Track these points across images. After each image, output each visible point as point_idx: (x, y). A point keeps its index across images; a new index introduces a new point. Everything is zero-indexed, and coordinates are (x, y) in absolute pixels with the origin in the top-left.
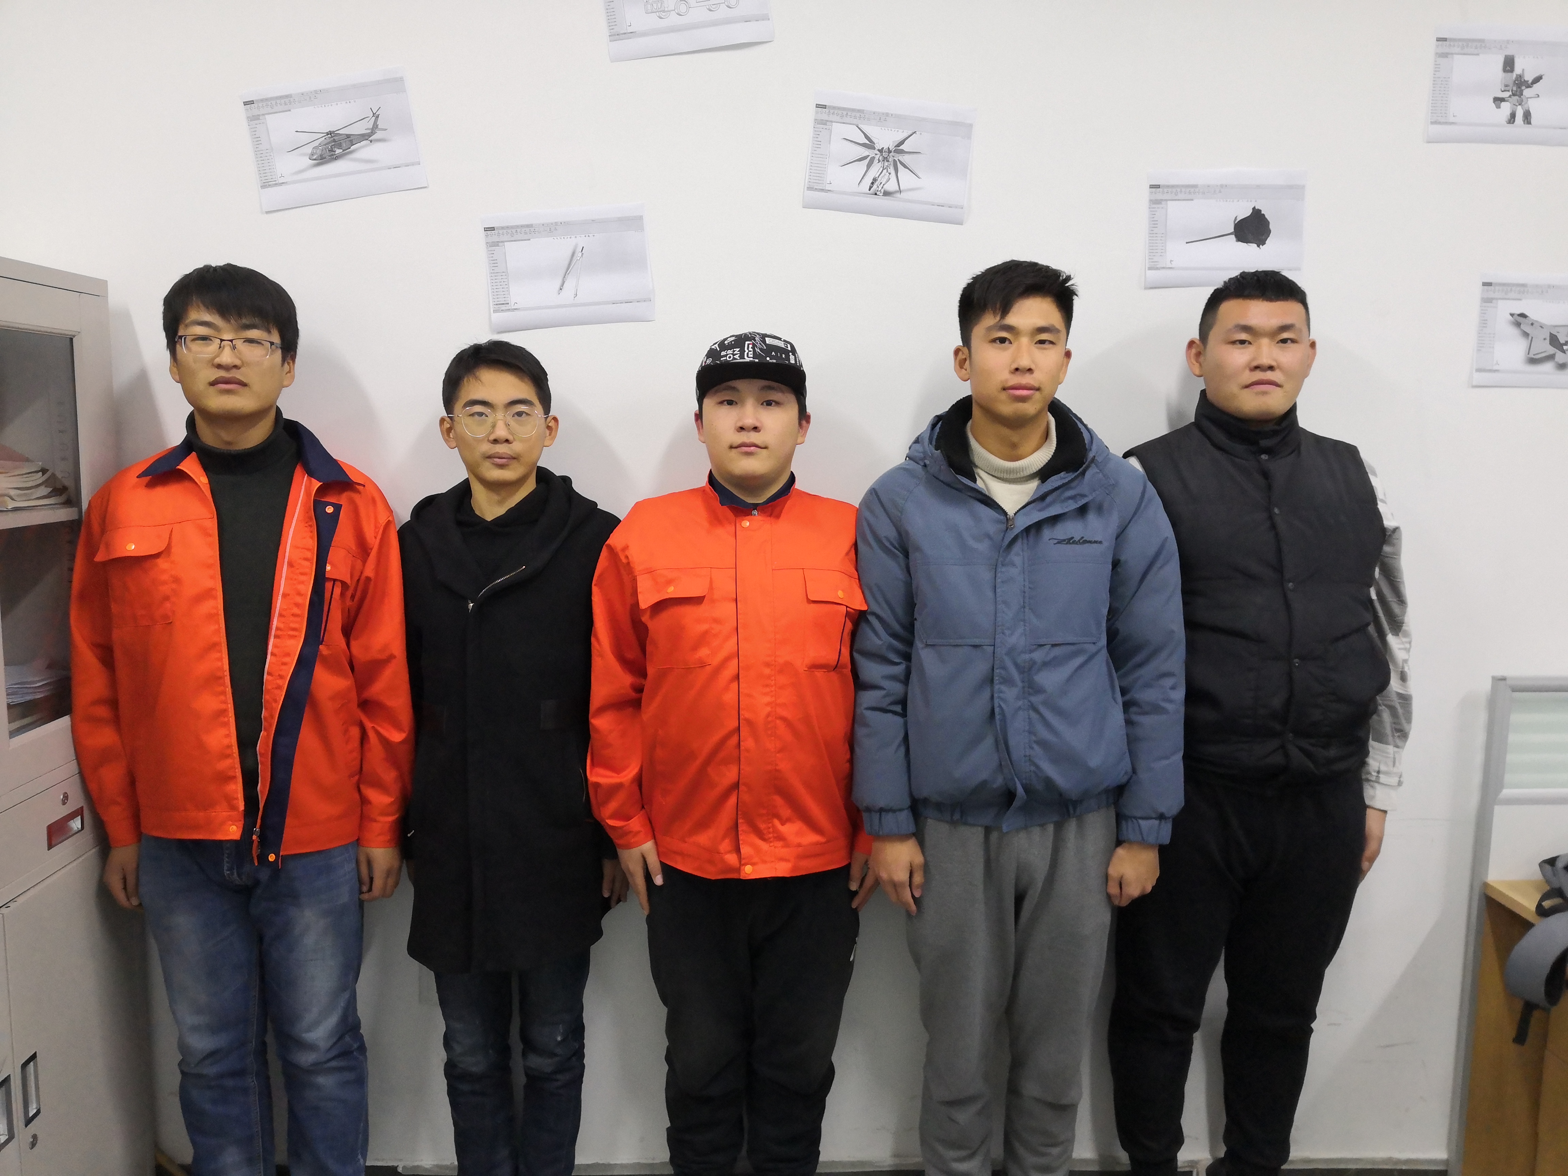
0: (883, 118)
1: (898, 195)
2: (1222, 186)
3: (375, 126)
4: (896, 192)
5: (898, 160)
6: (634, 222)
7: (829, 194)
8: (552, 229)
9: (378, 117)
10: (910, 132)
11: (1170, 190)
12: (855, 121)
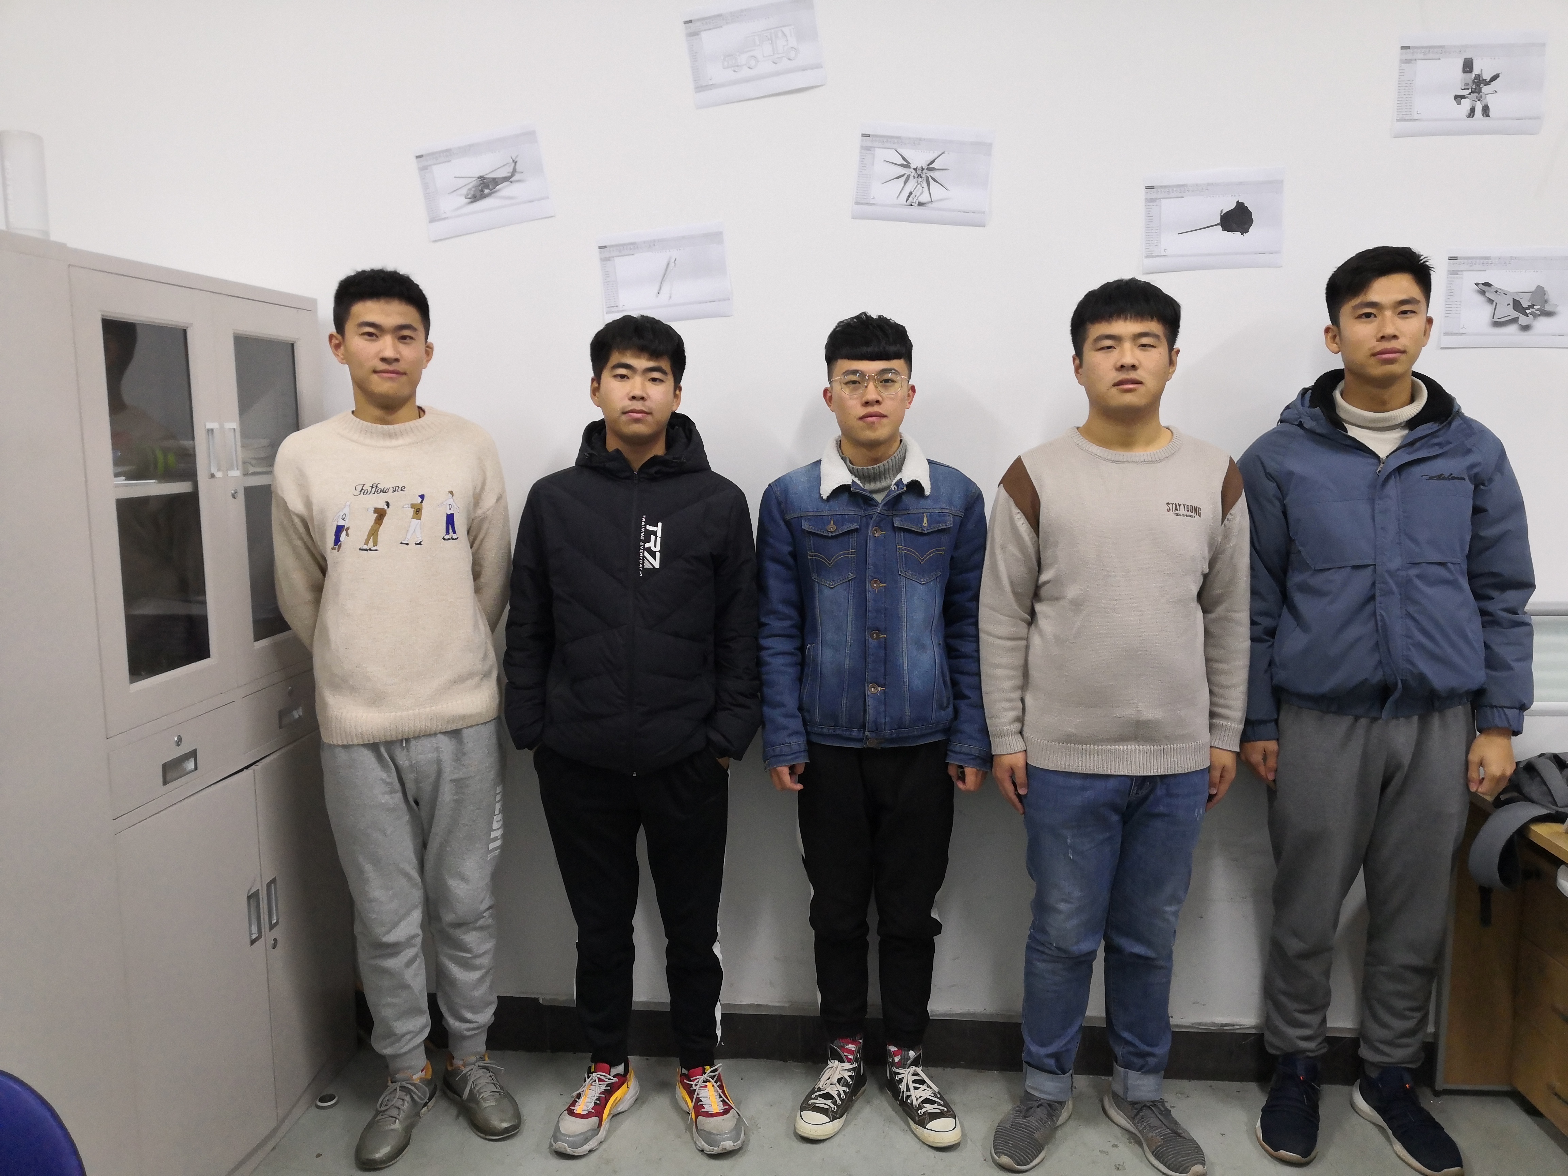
0: (916, 142)
1: (930, 205)
2: (1209, 184)
3: (514, 171)
4: (929, 202)
5: (931, 176)
6: (716, 237)
7: (873, 207)
8: (652, 245)
9: (516, 163)
10: (941, 153)
11: (1163, 190)
12: (895, 146)
